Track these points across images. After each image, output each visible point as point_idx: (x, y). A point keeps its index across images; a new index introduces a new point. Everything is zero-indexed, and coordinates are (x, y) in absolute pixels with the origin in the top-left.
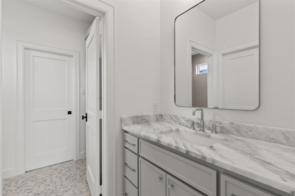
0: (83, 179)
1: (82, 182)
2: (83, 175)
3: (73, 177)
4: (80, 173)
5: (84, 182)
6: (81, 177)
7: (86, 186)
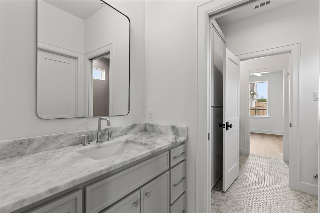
0: (227, 197)
1: (230, 194)
2: (223, 200)
3: (234, 206)
4: (224, 205)
5: (229, 194)
6: (226, 200)
7: (230, 190)
